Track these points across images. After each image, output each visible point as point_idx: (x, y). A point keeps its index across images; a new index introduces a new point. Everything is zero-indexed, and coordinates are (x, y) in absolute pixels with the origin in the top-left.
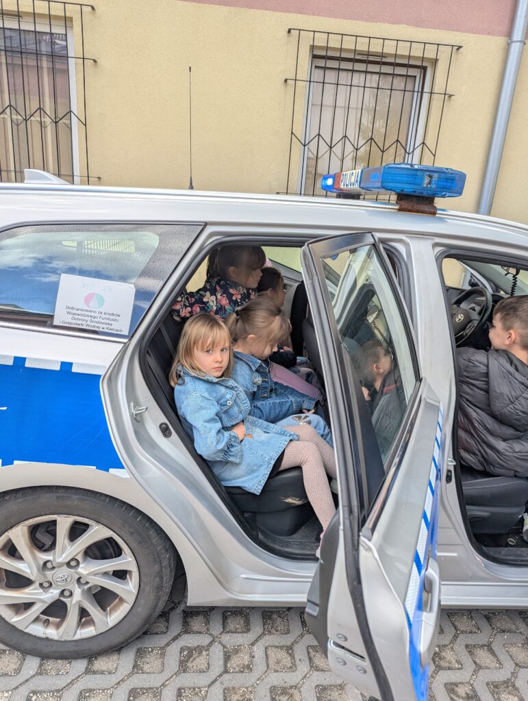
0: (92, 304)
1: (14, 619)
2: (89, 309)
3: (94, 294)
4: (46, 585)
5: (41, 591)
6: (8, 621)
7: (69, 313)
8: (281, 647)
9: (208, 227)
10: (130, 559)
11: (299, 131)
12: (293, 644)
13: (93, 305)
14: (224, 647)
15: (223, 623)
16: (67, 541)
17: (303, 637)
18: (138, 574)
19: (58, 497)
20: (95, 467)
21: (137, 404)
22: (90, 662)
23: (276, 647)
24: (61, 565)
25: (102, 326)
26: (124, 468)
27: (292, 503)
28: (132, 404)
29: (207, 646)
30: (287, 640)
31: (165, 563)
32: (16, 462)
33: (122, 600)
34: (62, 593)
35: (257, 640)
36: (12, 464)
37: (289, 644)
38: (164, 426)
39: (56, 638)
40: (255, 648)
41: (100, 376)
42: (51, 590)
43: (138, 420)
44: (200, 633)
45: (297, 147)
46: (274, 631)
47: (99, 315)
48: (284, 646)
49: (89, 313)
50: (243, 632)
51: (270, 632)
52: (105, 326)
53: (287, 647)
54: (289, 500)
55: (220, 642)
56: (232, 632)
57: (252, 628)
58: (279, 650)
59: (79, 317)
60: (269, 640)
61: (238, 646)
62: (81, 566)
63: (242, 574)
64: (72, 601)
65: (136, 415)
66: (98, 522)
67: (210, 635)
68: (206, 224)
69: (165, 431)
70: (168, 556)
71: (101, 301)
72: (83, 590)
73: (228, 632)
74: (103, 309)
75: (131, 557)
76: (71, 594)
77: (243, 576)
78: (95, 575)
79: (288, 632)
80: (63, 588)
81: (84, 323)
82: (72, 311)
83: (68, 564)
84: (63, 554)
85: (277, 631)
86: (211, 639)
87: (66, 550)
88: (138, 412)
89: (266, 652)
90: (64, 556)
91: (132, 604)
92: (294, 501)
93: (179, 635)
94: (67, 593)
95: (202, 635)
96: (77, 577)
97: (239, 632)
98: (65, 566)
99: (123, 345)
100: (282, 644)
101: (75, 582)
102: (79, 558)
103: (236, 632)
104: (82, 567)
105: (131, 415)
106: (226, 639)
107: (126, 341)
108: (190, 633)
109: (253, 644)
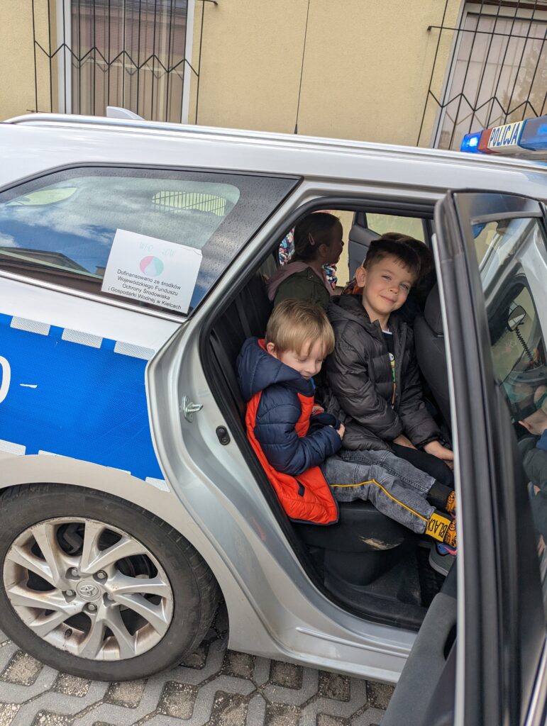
0: (148, 269)
1: (33, 623)
2: (144, 276)
3: (152, 257)
4: (70, 593)
5: (64, 599)
6: (27, 624)
7: (120, 278)
8: (337, 718)
9: (304, 182)
10: (164, 584)
11: (438, 90)
12: (352, 717)
13: (150, 271)
14: (268, 702)
15: (271, 669)
16: (95, 549)
17: (365, 709)
18: (172, 603)
19: (87, 499)
20: (129, 473)
21: (191, 399)
22: (111, 688)
23: (331, 717)
24: (86, 576)
25: (157, 298)
26: (164, 479)
27: (374, 546)
28: (184, 399)
29: (247, 697)
30: (346, 710)
31: (205, 596)
32: (41, 452)
33: (152, 628)
34: (87, 605)
35: (307, 703)
36: (37, 453)
37: (347, 716)
38: (222, 431)
39: (76, 653)
40: (304, 712)
41: (147, 361)
42: (74, 601)
43: (189, 420)
44: (242, 677)
45: (433, 110)
46: (330, 693)
47: (154, 285)
48: (340, 718)
49: (144, 282)
50: (292, 688)
51: (325, 695)
52: (161, 299)
53: (344, 719)
54: (370, 542)
55: (263, 695)
56: (280, 685)
57: (305, 685)
58: (334, 722)
59: (132, 285)
60: (323, 704)
61: (285, 705)
62: (109, 580)
63: (298, 626)
64: (95, 617)
65: (188, 413)
66: (131, 535)
67: (253, 682)
68: (302, 179)
69: (222, 437)
70: (209, 588)
71: (160, 268)
72: (109, 608)
73: (275, 683)
74: (161, 278)
75: (166, 582)
76: (96, 610)
77: (298, 628)
78: (123, 594)
79: (347, 700)
80: (88, 601)
81: (136, 292)
82: (125, 277)
83: (95, 576)
84: (89, 564)
85: (334, 695)
86: (254, 688)
87: (93, 559)
88: (191, 410)
89: (317, 720)
90: (90, 566)
91: (163, 635)
92: (376, 545)
93: (217, 675)
94: (91, 607)
95: (243, 681)
96: (103, 592)
97: (288, 687)
98: (92, 577)
99: (180, 325)
100: (338, 714)
101: (102, 597)
102: (108, 570)
103: (283, 686)
104: (110, 583)
105: (181, 413)
106: (272, 691)
107: (182, 320)
108: (230, 674)
109: (302, 706)
